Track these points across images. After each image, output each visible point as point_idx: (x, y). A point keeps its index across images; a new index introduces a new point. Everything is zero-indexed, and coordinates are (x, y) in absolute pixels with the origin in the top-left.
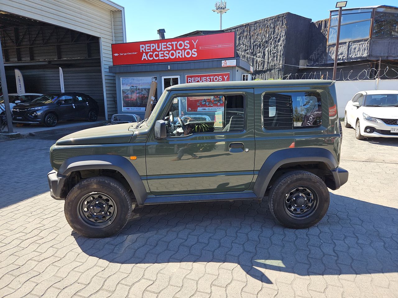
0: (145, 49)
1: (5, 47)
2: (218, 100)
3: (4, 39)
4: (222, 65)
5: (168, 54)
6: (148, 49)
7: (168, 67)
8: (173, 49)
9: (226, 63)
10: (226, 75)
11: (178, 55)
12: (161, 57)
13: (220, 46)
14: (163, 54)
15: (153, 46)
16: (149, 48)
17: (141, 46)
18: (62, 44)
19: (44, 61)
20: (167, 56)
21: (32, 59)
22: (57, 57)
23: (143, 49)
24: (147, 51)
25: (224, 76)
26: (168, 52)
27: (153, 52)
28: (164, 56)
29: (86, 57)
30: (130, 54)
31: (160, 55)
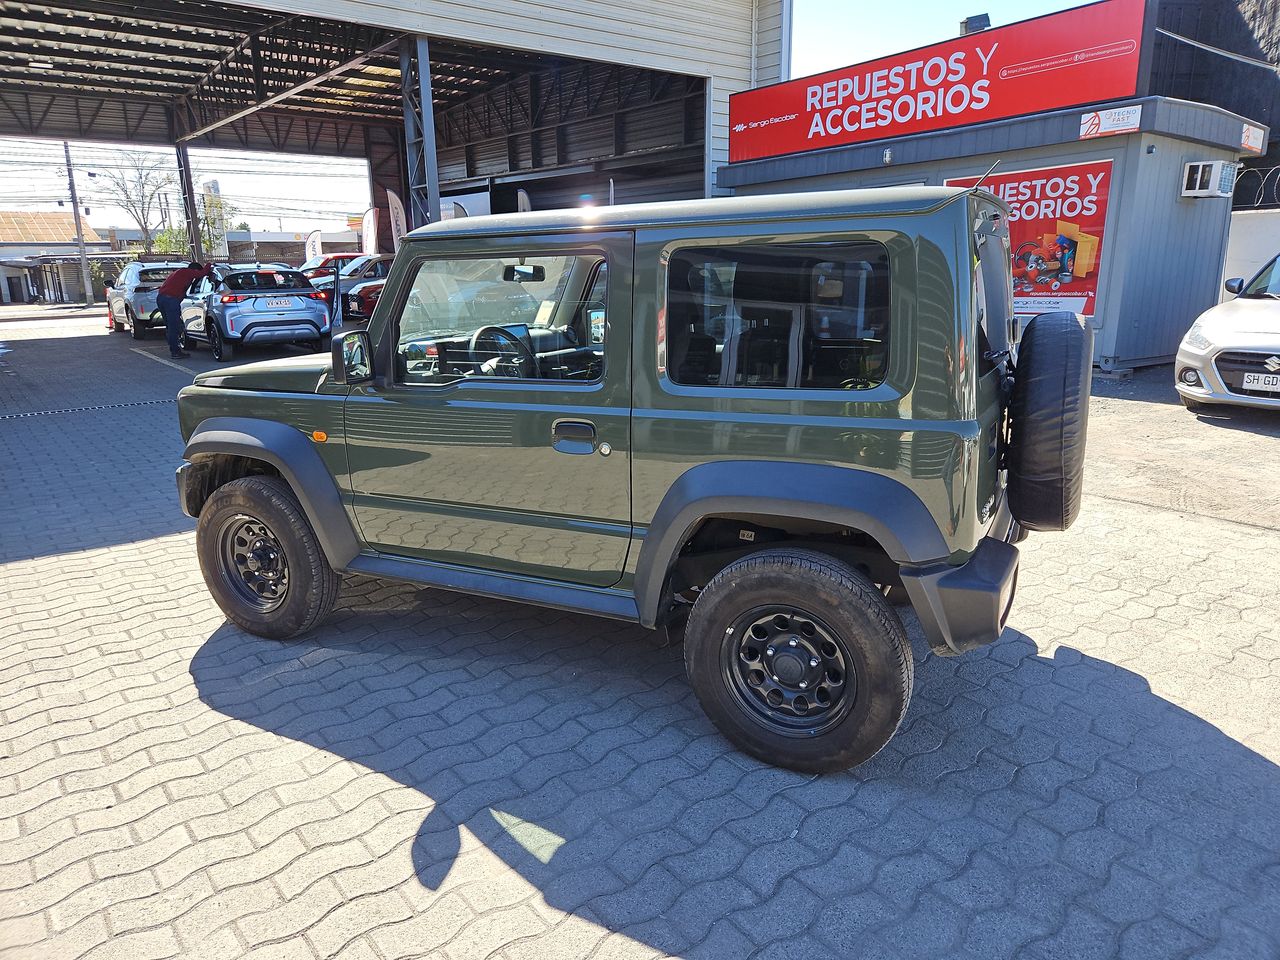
0: (821, 101)
1: (512, 132)
2: (1054, 270)
3: (511, 109)
4: (1082, 133)
5: (891, 108)
6: (829, 100)
7: (883, 156)
8: (906, 91)
9: (1096, 121)
10: (1095, 170)
11: (920, 108)
12: (868, 121)
13: (1083, 56)
14: (875, 110)
15: (845, 87)
16: (833, 94)
17: (810, 90)
18: (627, 110)
19: (587, 165)
20: (884, 118)
21: (563, 160)
22: (612, 149)
23: (815, 101)
24: (826, 105)
25: (1090, 177)
26: (888, 102)
27: (844, 108)
28: (878, 116)
29: (680, 143)
30: (777, 120)
31: (865, 116)
